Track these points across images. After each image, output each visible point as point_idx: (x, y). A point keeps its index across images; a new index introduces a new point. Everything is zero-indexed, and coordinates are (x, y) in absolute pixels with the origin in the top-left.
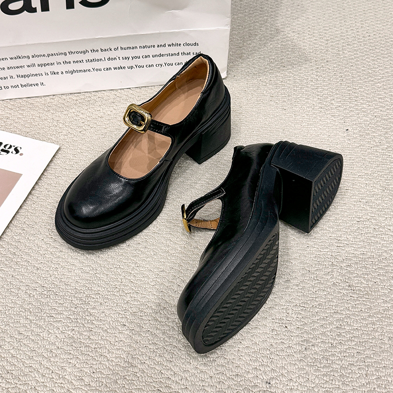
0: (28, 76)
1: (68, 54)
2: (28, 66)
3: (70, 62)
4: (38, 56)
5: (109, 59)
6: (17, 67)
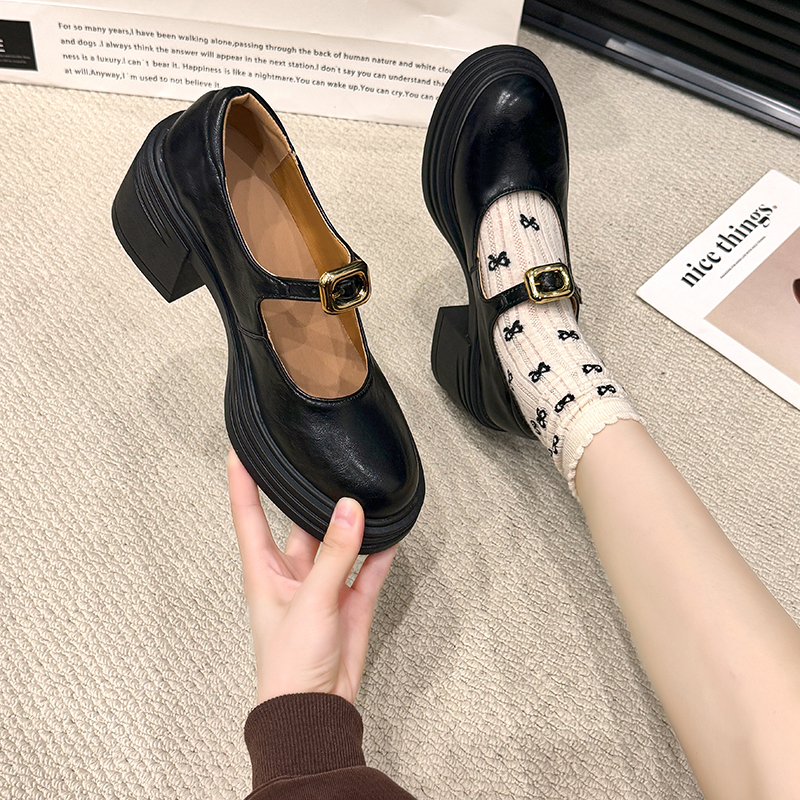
0: (199, 69)
1: (264, 47)
2: (203, 54)
3: (265, 61)
4: (220, 42)
6: (187, 53)
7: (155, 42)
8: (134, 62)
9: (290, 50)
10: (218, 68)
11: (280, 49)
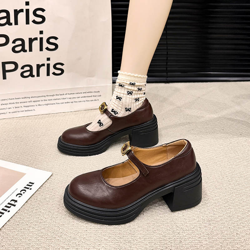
0: (29, 106)
1: (46, 96)
2: (29, 102)
3: (47, 100)
4: (34, 97)
5: (63, 99)
6: (24, 102)
7: (15, 101)
8: (10, 108)
9: (53, 96)
10: (34, 105)
11: (50, 96)
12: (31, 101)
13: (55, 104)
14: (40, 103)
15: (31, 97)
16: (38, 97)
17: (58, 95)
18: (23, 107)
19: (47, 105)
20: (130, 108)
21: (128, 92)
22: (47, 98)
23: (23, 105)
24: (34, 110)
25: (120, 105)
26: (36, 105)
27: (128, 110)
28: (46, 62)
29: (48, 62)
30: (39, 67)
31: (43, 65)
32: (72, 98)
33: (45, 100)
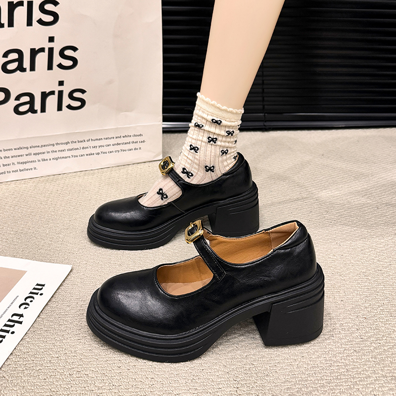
0: (26, 163)
1: (55, 145)
2: (26, 155)
3: (56, 151)
4: (34, 147)
5: (83, 148)
6: (19, 156)
7: (3, 154)
10: (34, 160)
11: (62, 144)
12: (30, 154)
13: (69, 157)
14: (45, 156)
15: (31, 147)
16: (42, 146)
17: (76, 142)
18: (17, 164)
19: (57, 159)
20: (213, 167)
21: (208, 138)
22: (56, 148)
23: (15, 160)
24: (35, 168)
25: (196, 161)
26: (39, 161)
27: (209, 169)
28: (57, 89)
29: (61, 88)
30: (44, 96)
31: (52, 93)
32: (98, 147)
33: (53, 151)
